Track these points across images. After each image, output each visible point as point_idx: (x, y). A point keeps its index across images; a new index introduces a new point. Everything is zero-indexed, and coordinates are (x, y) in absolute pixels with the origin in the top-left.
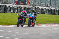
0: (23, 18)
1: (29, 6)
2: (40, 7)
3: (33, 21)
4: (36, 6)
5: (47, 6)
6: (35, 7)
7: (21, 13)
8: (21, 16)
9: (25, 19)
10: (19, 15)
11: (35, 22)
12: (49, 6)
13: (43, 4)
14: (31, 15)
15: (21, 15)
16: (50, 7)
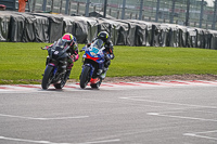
0: (63, 59)
1: (25, 15)
2: (68, 19)
3: (97, 71)
4: (54, 15)
5: (94, 14)
6: (50, 19)
7: (56, 44)
8: (57, 53)
9: (70, 65)
10: (49, 51)
11: (103, 76)
12: (102, 13)
13: (78, 8)
14: (94, 50)
15: (58, 49)
16: (104, 17)
